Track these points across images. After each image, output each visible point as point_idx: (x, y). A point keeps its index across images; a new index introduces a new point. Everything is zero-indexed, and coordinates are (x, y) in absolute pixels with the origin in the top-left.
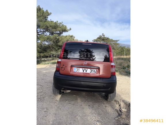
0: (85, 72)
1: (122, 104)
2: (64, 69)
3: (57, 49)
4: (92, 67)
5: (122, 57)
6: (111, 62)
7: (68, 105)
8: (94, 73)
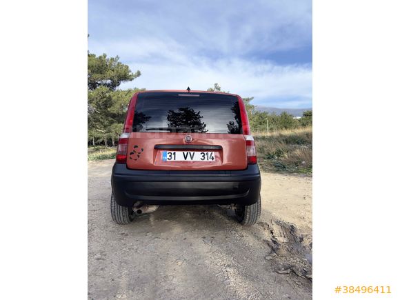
0: (189, 159)
1: (276, 229)
2: (138, 156)
3: (106, 123)
4: (204, 147)
5: (263, 134)
6: (246, 133)
7: (152, 241)
8: (211, 160)
